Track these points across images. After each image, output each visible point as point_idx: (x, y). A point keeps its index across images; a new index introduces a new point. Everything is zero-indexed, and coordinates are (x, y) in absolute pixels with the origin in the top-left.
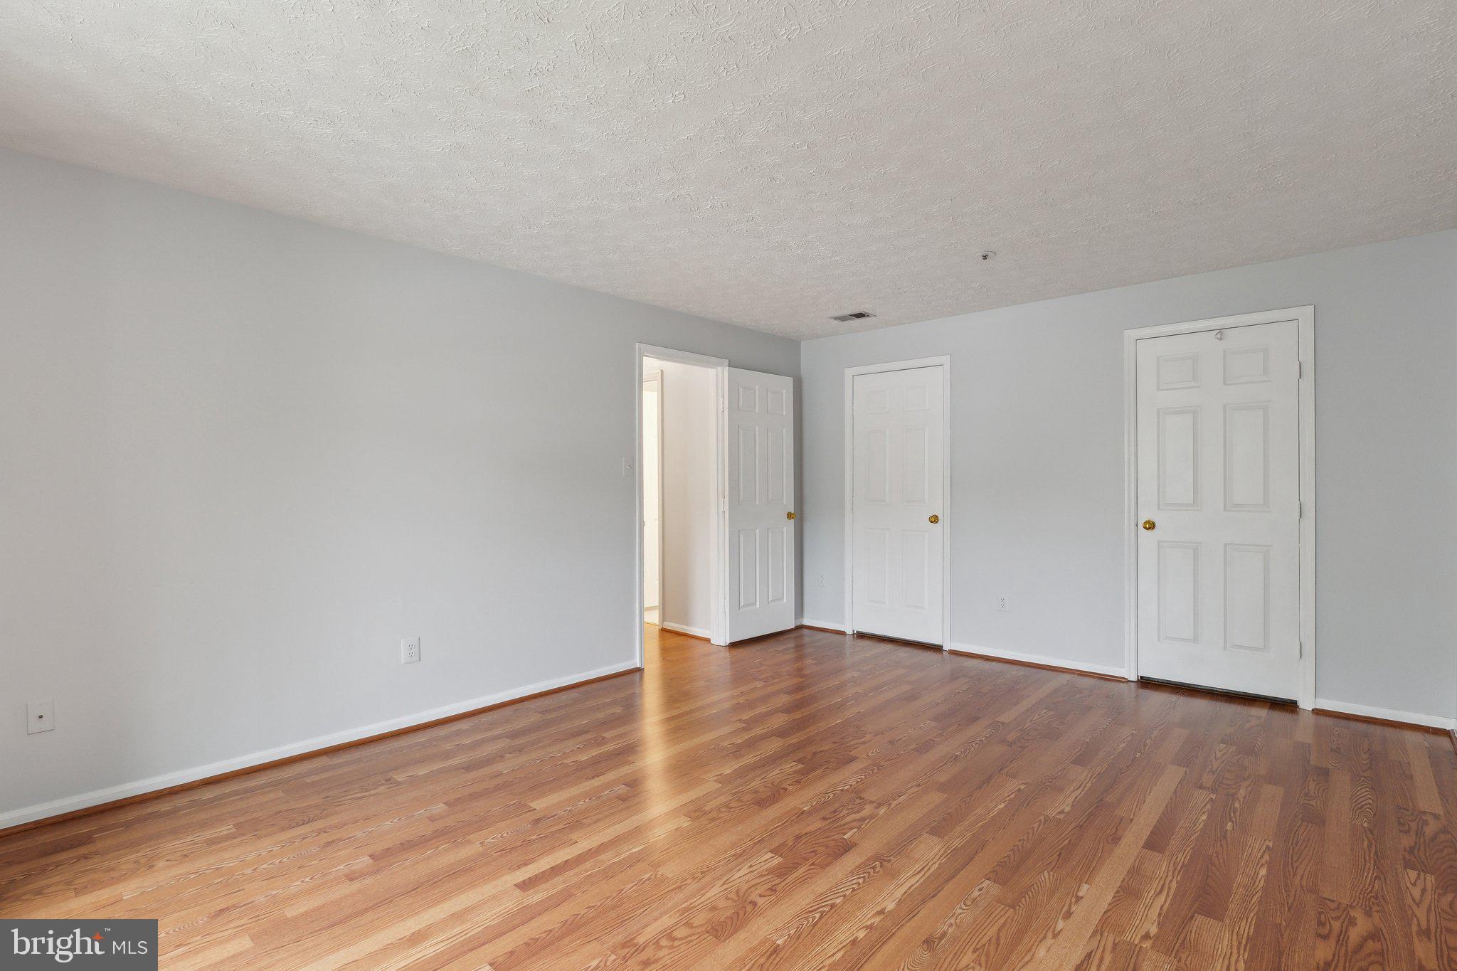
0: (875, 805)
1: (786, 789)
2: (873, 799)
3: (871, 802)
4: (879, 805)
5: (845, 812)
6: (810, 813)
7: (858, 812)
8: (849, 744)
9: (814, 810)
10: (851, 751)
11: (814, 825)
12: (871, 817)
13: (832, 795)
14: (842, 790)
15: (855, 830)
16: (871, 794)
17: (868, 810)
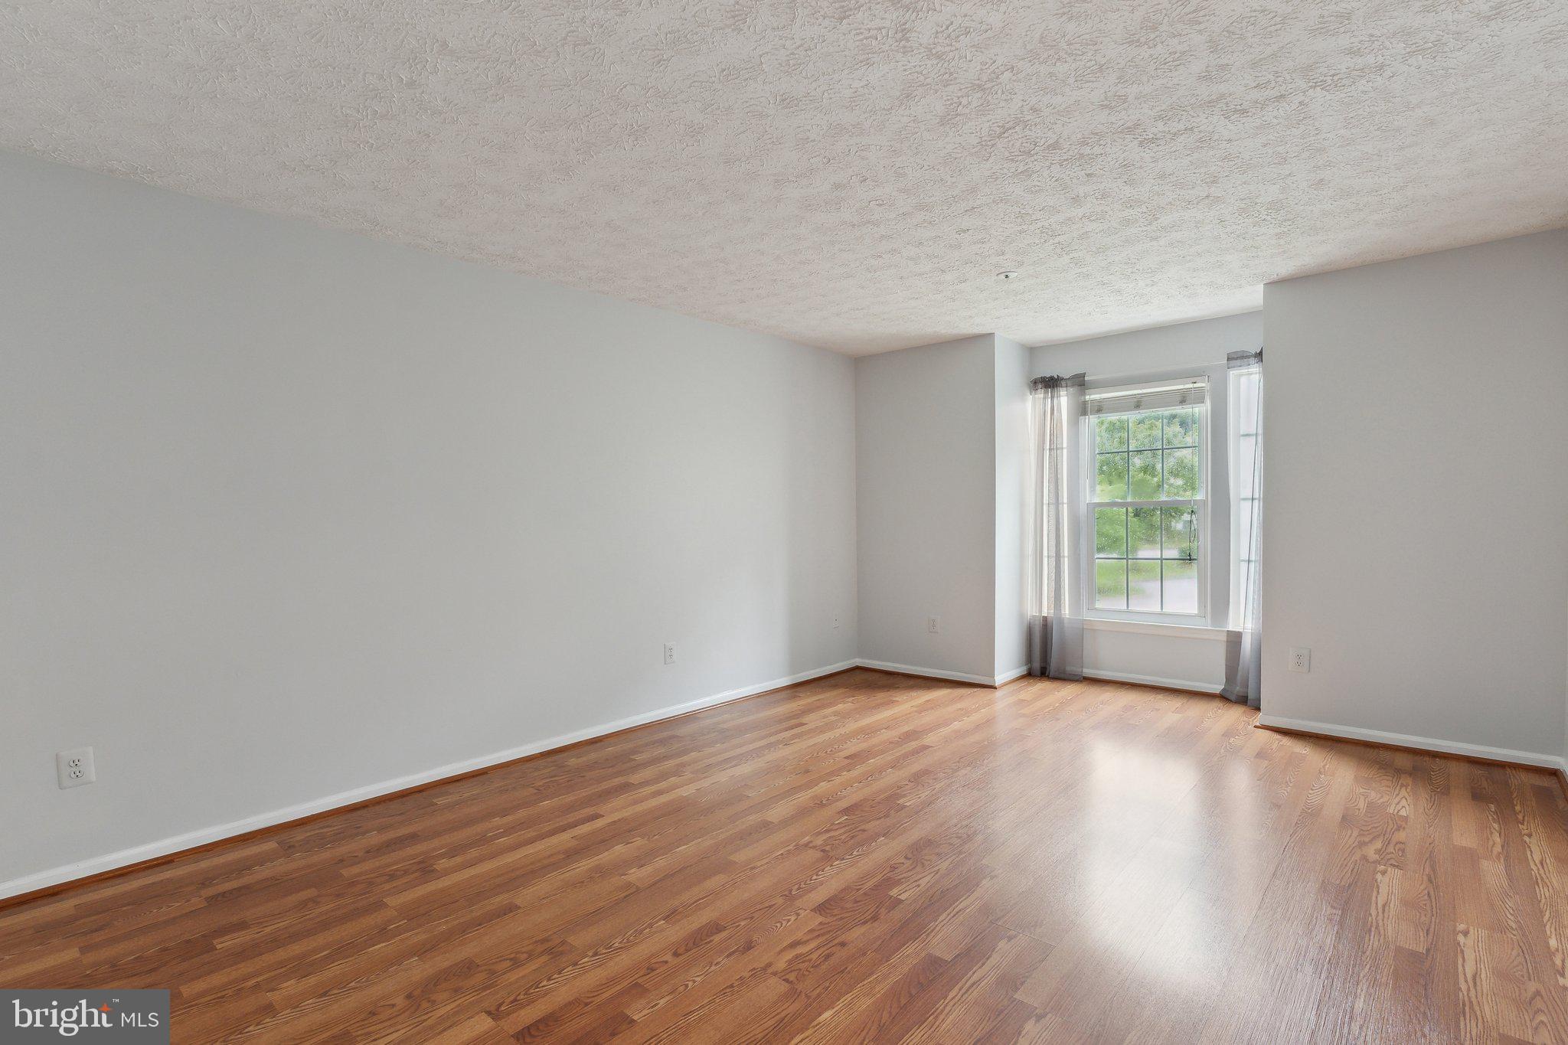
0: (811, 845)
1: (906, 858)
2: (810, 851)
3: (814, 847)
4: (806, 845)
5: (843, 837)
6: (878, 835)
7: (830, 837)
8: (820, 940)
9: (874, 838)
10: (821, 923)
11: (872, 826)
12: (819, 833)
13: (855, 853)
14: (843, 859)
15: (837, 822)
16: (812, 855)
17: (819, 841)
